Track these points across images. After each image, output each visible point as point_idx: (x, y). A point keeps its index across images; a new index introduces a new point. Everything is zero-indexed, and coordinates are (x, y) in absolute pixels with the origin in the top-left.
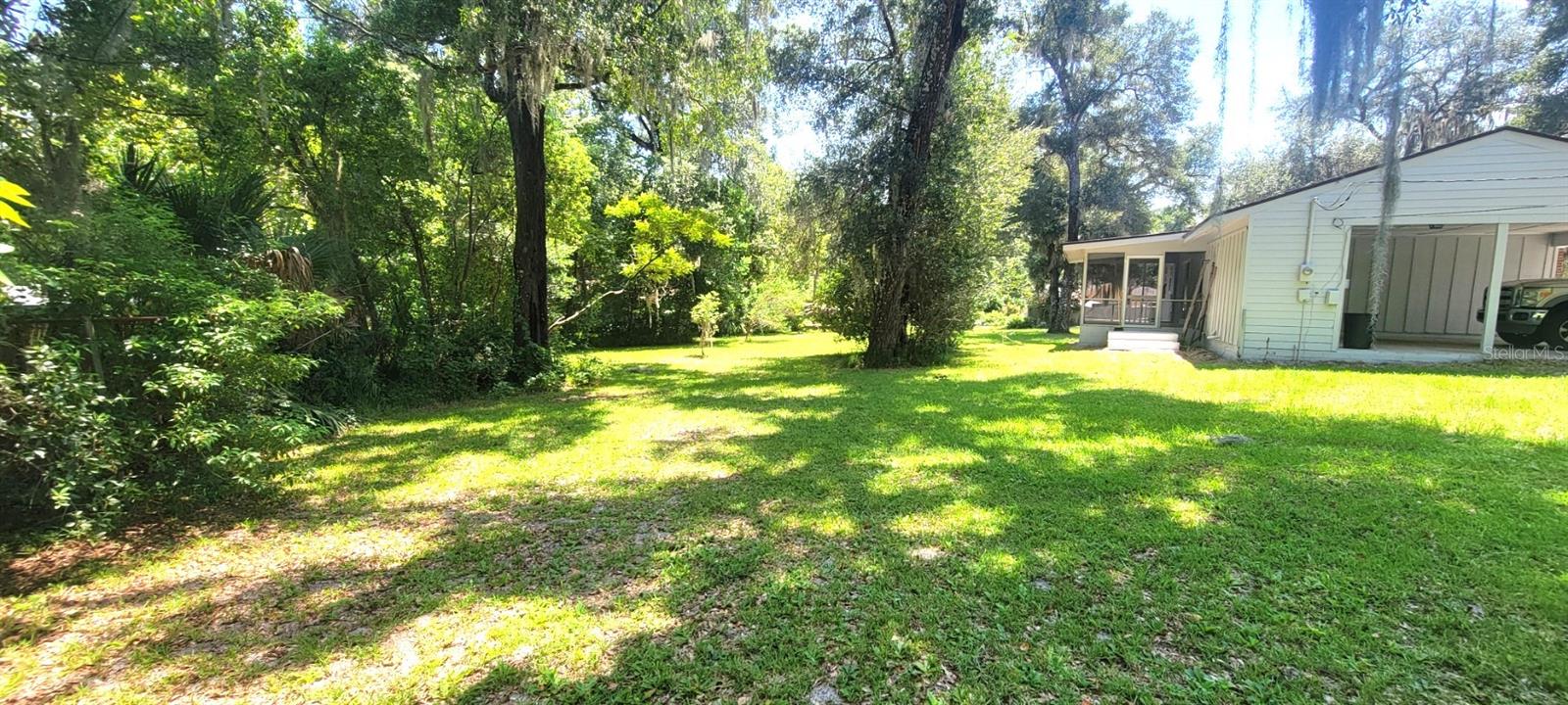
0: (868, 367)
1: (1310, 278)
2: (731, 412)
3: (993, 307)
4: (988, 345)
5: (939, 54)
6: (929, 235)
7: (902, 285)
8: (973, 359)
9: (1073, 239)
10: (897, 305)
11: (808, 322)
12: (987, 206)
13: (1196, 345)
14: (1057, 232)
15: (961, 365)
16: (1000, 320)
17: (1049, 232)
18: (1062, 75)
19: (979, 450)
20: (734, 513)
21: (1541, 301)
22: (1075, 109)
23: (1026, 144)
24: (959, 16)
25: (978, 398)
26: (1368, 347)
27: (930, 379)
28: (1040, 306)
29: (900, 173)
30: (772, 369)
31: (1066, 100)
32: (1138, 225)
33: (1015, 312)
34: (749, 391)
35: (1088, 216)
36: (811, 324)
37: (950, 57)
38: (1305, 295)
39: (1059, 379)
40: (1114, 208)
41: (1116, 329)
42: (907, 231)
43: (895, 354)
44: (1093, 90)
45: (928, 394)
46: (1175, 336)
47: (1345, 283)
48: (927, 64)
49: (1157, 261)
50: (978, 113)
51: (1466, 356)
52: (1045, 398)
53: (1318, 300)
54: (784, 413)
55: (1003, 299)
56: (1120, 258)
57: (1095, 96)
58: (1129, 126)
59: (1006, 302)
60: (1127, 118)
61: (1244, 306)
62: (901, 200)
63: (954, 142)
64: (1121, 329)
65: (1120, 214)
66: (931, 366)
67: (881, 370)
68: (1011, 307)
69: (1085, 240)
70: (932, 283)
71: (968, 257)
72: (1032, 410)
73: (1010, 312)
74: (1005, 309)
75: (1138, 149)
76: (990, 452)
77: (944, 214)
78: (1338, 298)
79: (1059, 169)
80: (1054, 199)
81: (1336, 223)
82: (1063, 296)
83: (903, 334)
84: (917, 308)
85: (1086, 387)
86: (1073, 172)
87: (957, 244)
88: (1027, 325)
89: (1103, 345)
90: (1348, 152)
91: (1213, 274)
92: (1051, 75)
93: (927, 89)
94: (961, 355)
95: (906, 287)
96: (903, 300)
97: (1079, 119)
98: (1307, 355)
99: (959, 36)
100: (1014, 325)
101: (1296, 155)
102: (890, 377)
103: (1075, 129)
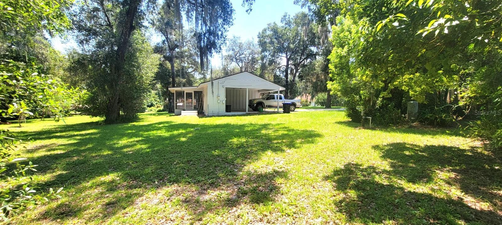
0: (107, 124)
1: (219, 98)
2: (54, 139)
3: (152, 105)
4: (149, 116)
5: (126, 32)
6: (126, 84)
7: (118, 98)
8: (145, 120)
9: (174, 86)
10: (116, 104)
11: (73, 112)
12: (145, 76)
13: (201, 114)
14: (169, 83)
15: (139, 122)
16: (154, 109)
17: (166, 83)
18: (167, 38)
19: (144, 137)
20: (74, 156)
21: (255, 102)
22: (172, 49)
23: (157, 58)
24: (132, 23)
25: (144, 128)
26: (230, 112)
27: (130, 125)
28: (166, 105)
29: (115, 64)
30: (64, 128)
31: (169, 46)
32: (190, 83)
33: (160, 107)
34: (58, 134)
35: (177, 80)
36: (74, 113)
37: (130, 33)
38: (219, 101)
39: (167, 122)
40: (184, 78)
41: (184, 110)
42: (118, 82)
43: (116, 120)
44: (176, 45)
45: (130, 128)
46: (197, 111)
47: (225, 99)
48: (122, 33)
49: (192, 93)
50: (140, 50)
51: (244, 113)
52: (162, 127)
53: (221, 102)
54: (79, 138)
55: (155, 103)
56: (184, 92)
57: (177, 46)
58: (187, 56)
59: (156, 104)
60: (186, 54)
61: (208, 104)
62: (116, 72)
63: (132, 56)
64: (185, 110)
65: (185, 80)
66: (130, 122)
67: (112, 125)
68: (158, 105)
69: (177, 87)
70: (129, 98)
71: (140, 90)
72: (159, 129)
73: (158, 107)
74: (156, 106)
75: (190, 62)
76: (147, 137)
77: (131, 77)
78: (224, 102)
79: (169, 65)
80: (167, 74)
81: (223, 87)
82: (172, 101)
83: (119, 113)
84: (124, 105)
85: (173, 124)
86: (173, 66)
87: (136, 86)
88: (163, 111)
89: (180, 114)
90: (233, 70)
91: (204, 96)
92: (164, 38)
93: (123, 41)
94: (140, 119)
95: (119, 98)
96: (118, 103)
97: (173, 52)
98: (220, 114)
99: (132, 28)
100: (159, 111)
101: (224, 69)
102: (115, 126)
103: (172, 54)
